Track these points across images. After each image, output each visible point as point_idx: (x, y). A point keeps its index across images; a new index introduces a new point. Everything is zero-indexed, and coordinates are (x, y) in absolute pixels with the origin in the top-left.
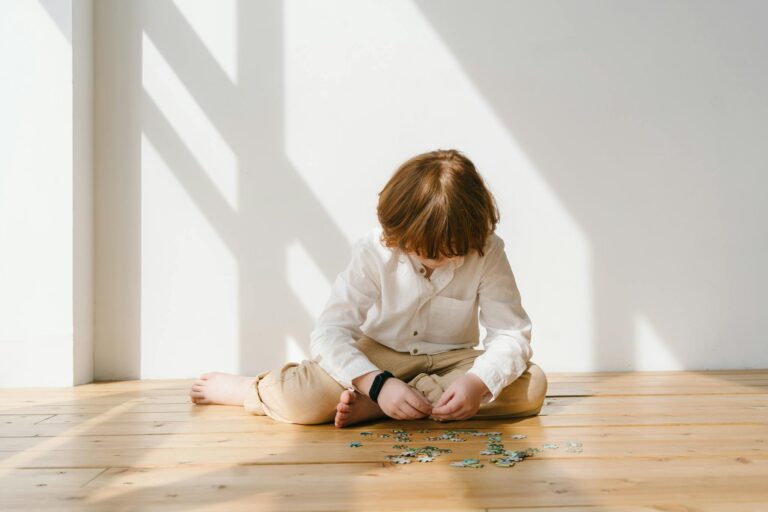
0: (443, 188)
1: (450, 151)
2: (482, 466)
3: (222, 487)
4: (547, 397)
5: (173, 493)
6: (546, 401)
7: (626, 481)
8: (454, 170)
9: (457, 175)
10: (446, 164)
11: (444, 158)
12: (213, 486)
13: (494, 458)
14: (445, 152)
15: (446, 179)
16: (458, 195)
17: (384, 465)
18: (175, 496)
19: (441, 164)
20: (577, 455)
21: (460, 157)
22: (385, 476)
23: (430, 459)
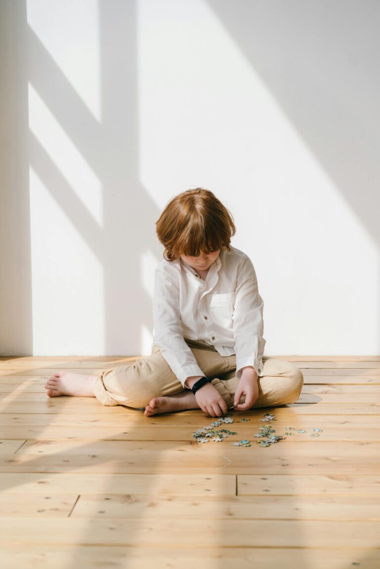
0: (199, 211)
1: (197, 189)
2: (250, 446)
3: (94, 456)
4: (305, 384)
5: (67, 460)
6: (304, 387)
7: (327, 459)
8: (203, 199)
9: (205, 201)
10: (196, 196)
11: (195, 193)
12: (89, 456)
13: (259, 440)
14: (194, 190)
15: (199, 206)
16: (208, 212)
17: (191, 443)
18: (68, 461)
19: (193, 197)
20: (315, 439)
21: (204, 191)
22: (189, 451)
23: (220, 440)
